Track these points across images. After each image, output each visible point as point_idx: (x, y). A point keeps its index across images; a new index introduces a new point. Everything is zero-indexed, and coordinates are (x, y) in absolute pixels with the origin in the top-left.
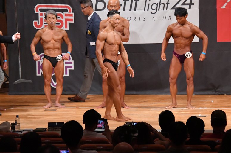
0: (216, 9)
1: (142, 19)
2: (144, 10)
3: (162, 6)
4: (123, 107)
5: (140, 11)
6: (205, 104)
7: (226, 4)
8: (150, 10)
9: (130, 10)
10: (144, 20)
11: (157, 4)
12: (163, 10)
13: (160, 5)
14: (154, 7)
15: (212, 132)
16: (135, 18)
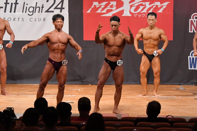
0: (82, 13)
1: (21, 20)
2: (23, 12)
3: (38, 9)
4: (4, 95)
5: (19, 13)
6: (73, 92)
7: (90, 9)
8: (28, 12)
9: (11, 12)
10: (23, 20)
11: (34, 8)
12: (39, 12)
13: (36, 8)
14: (31, 9)
15: (79, 115)
16: (15, 19)
